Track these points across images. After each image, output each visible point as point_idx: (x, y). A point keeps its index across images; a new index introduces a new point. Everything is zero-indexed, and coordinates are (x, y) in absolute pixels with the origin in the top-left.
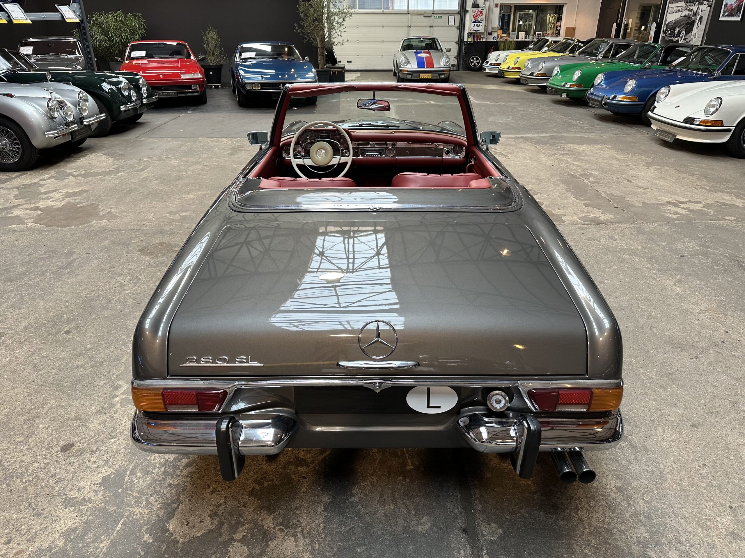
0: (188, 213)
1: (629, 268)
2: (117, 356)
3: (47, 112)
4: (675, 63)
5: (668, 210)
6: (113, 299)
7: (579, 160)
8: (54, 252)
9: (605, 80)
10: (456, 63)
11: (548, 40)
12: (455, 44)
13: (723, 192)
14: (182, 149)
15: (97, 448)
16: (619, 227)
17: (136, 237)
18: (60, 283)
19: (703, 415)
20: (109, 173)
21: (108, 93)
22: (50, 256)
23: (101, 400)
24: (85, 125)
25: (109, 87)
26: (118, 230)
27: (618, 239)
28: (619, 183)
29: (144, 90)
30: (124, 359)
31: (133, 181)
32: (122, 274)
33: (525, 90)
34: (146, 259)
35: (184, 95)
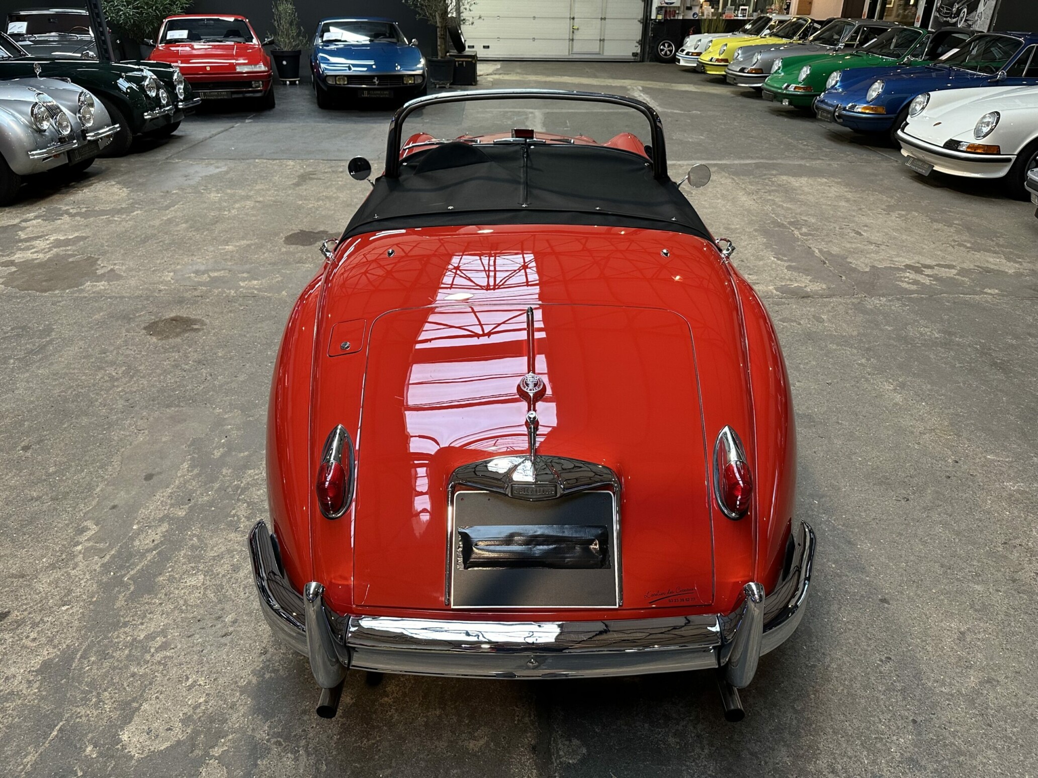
0: (221, 273)
1: (834, 364)
2: (89, 484)
3: (30, 122)
4: (944, 57)
5: (905, 278)
6: (97, 400)
7: (792, 200)
8: (24, 328)
9: (842, 81)
10: (639, 51)
11: (771, 19)
12: (639, 23)
13: (989, 251)
14: (228, 176)
15: (41, 619)
16: (830, 302)
17: (144, 307)
18: (27, 375)
19: (900, 586)
20: (119, 212)
21: (127, 93)
22: (18, 335)
23: (57, 549)
24: (89, 141)
25: (127, 85)
26: (120, 297)
27: (826, 319)
28: (842, 235)
29: (180, 89)
30: (98, 489)
31: (151, 223)
32: (115, 363)
33: (731, 92)
34: (152, 342)
35: (241, 96)
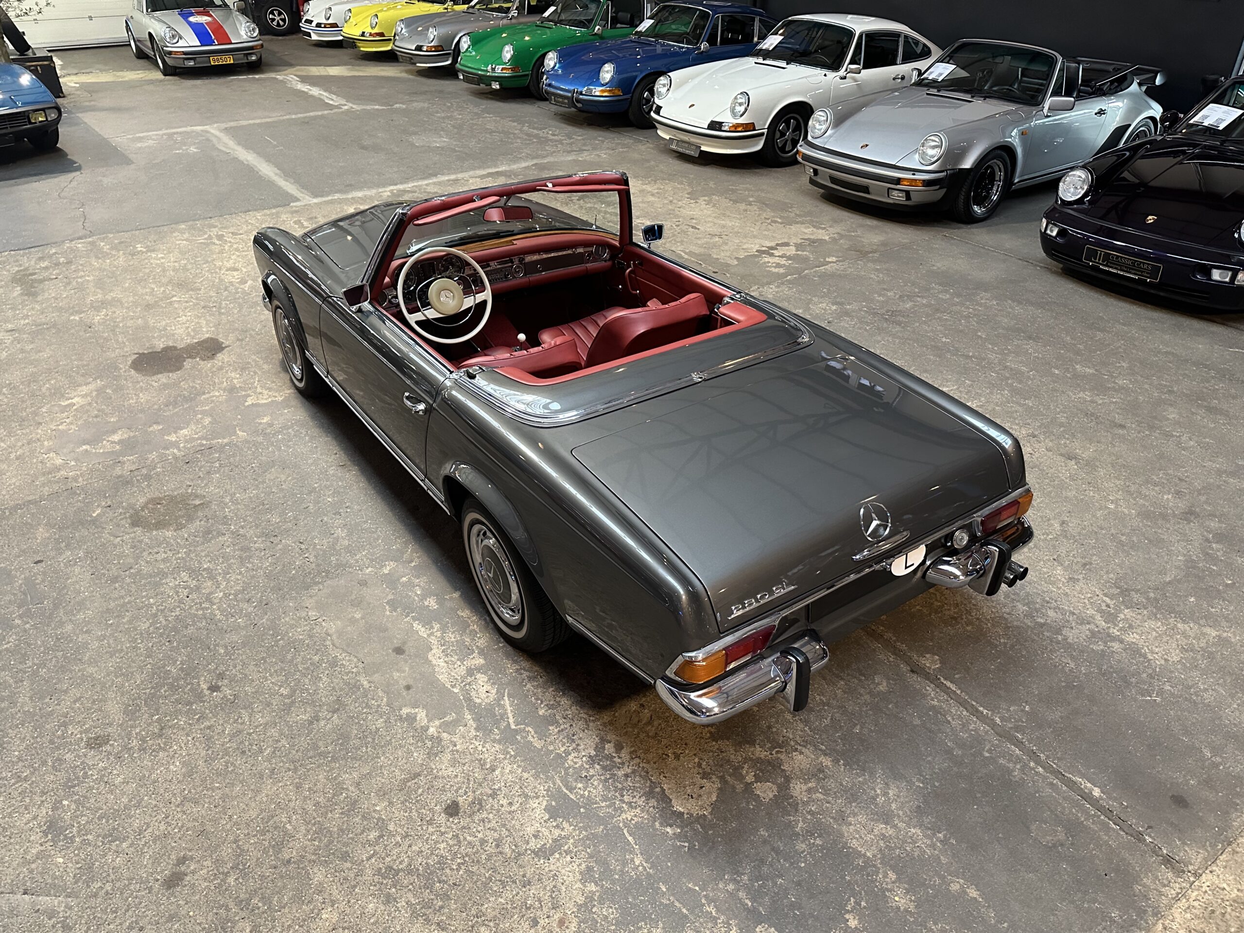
2: (347, 684)
4: (642, 29)
5: (768, 262)
6: (213, 615)
9: (559, 62)
13: (797, 222)
15: (492, 789)
17: (87, 504)
18: (69, 626)
23: (413, 741)
26: (29, 503)
30: (365, 683)
32: (164, 573)
33: (407, 72)
34: (169, 536)
